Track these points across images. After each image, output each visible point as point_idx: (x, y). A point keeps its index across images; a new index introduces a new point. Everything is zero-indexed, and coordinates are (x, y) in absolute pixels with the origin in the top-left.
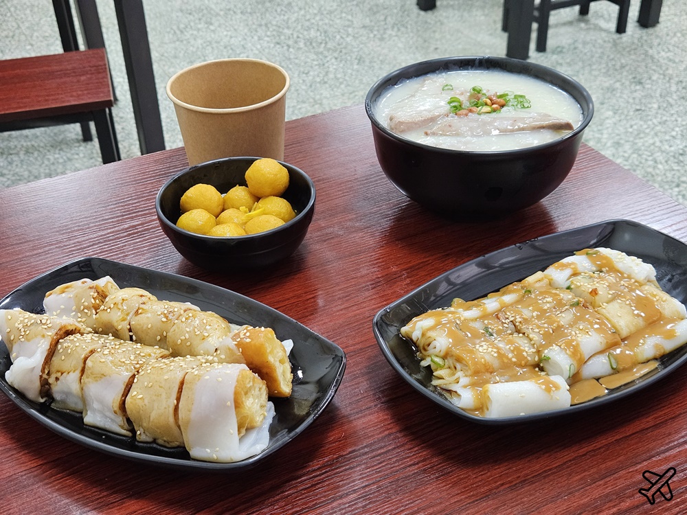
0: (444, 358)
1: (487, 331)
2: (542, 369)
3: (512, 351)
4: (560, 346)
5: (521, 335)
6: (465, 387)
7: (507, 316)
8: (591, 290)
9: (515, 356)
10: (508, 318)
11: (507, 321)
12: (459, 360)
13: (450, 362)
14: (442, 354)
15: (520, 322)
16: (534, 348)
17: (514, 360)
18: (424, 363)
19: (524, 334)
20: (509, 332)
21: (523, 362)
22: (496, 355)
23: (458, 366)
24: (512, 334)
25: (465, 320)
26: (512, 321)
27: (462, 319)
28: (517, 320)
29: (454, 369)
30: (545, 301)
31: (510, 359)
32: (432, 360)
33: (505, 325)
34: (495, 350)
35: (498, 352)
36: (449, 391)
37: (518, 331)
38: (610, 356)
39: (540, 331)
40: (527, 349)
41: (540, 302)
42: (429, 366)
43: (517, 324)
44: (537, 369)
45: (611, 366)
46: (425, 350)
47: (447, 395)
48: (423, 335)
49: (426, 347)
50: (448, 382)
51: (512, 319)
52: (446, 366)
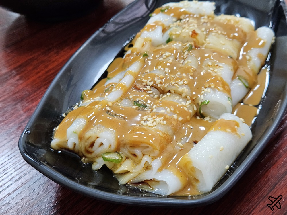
0: (117, 150)
1: (139, 105)
2: (202, 116)
3: (174, 112)
4: (210, 87)
5: (168, 94)
6: (160, 169)
7: (144, 84)
8: (191, 33)
9: (179, 115)
10: (146, 85)
11: (148, 87)
12: (134, 145)
13: (125, 152)
14: (113, 147)
15: (161, 83)
16: (188, 100)
17: (180, 119)
18: (97, 166)
19: (169, 91)
20: (156, 96)
21: (188, 117)
22: (165, 122)
23: (138, 152)
24: (159, 98)
25: (113, 104)
26: (152, 86)
27: (110, 104)
28: (157, 83)
29: (134, 158)
30: (165, 57)
31: (177, 120)
32: (105, 159)
33: (150, 92)
34: (162, 118)
35: (165, 119)
36: (144, 182)
37: (163, 92)
38: (241, 79)
39: (184, 81)
40: (183, 103)
41: (160, 59)
42: (104, 166)
43: (159, 86)
44: (198, 118)
45: (245, 86)
46: (90, 153)
47: (145, 188)
48: (81, 138)
49: (90, 149)
50: (137, 174)
51: (151, 84)
52: (124, 158)
